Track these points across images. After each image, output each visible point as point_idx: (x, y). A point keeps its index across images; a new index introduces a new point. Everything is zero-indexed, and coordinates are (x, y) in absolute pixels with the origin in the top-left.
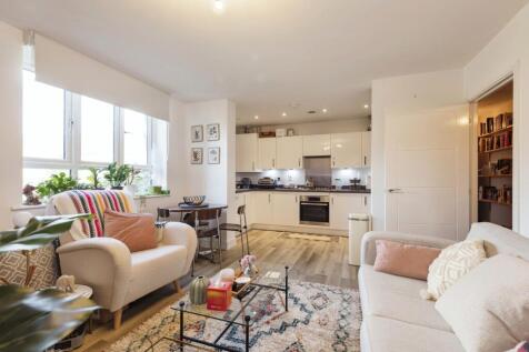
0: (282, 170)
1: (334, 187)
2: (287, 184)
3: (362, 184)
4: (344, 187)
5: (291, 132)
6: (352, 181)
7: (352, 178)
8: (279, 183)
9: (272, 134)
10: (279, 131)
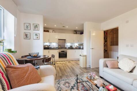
0: (50, 43)
1: (66, 48)
2: (52, 47)
3: (73, 47)
4: (69, 48)
5: (54, 32)
6: (70, 46)
7: (70, 45)
8: (50, 47)
9: (48, 31)
10: (50, 31)
